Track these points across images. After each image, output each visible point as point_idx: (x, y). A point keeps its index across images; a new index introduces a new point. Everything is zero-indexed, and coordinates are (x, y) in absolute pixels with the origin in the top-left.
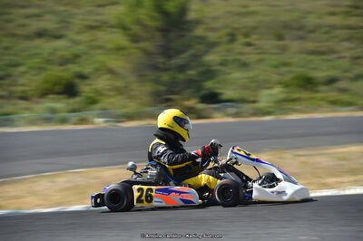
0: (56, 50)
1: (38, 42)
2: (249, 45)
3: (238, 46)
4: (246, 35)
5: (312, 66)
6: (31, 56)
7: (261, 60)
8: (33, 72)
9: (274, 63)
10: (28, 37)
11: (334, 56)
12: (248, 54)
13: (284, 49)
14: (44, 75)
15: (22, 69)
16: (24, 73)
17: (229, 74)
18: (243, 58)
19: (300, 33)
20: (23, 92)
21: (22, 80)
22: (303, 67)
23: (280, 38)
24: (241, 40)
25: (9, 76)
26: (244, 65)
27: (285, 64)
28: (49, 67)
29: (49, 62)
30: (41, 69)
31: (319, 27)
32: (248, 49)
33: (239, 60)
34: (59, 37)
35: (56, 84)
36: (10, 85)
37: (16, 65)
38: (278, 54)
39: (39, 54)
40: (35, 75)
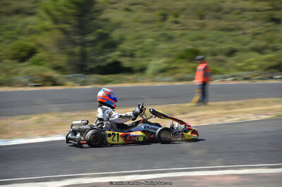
0: (27, 24)
1: (15, 18)
2: (176, 22)
3: (168, 24)
4: (176, 16)
5: (221, 40)
7: (183, 35)
8: (7, 41)
10: (8, 14)
11: (240, 32)
12: (175, 30)
13: (203, 26)
17: (157, 45)
18: (169, 33)
19: (218, 14)
22: (214, 40)
23: (202, 17)
24: (171, 18)
26: (170, 38)
27: (201, 38)
28: (20, 37)
31: (233, 9)
32: (175, 26)
33: (166, 34)
34: (31, 14)
35: (22, 50)
38: (198, 30)
39: (14, 27)
40: (8, 43)
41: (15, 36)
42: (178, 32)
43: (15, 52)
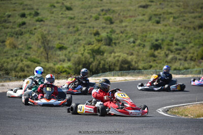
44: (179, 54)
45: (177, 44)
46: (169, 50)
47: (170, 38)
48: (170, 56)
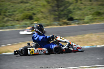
0: (26, 6)
1: (21, 4)
2: (82, 3)
3: (79, 4)
4: (81, 1)
5: (100, 9)
6: (19, 9)
7: (85, 8)
8: (20, 13)
9: (89, 8)
10: (18, 3)
12: (82, 6)
13: (92, 4)
14: (23, 14)
15: (17, 12)
16: (18, 13)
17: (76, 12)
18: (80, 7)
20: (17, 19)
21: (17, 15)
22: (97, 9)
23: (91, 1)
24: (79, 2)
25: (13, 14)
26: (80, 9)
27: (92, 9)
28: (25, 11)
29: (24, 10)
30: (22, 12)
32: (81, 5)
34: (27, 3)
35: (26, 16)
36: (14, 17)
37: (15, 11)
38: (90, 6)
39: (22, 8)
40: (20, 14)
41: (23, 11)
42: (83, 7)
43: (24, 17)
44: (10, 17)
45: (9, 12)
46: (5, 15)
47: (5, 9)
48: (6, 19)
